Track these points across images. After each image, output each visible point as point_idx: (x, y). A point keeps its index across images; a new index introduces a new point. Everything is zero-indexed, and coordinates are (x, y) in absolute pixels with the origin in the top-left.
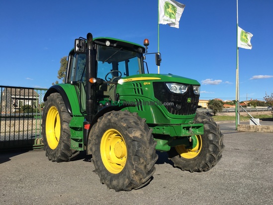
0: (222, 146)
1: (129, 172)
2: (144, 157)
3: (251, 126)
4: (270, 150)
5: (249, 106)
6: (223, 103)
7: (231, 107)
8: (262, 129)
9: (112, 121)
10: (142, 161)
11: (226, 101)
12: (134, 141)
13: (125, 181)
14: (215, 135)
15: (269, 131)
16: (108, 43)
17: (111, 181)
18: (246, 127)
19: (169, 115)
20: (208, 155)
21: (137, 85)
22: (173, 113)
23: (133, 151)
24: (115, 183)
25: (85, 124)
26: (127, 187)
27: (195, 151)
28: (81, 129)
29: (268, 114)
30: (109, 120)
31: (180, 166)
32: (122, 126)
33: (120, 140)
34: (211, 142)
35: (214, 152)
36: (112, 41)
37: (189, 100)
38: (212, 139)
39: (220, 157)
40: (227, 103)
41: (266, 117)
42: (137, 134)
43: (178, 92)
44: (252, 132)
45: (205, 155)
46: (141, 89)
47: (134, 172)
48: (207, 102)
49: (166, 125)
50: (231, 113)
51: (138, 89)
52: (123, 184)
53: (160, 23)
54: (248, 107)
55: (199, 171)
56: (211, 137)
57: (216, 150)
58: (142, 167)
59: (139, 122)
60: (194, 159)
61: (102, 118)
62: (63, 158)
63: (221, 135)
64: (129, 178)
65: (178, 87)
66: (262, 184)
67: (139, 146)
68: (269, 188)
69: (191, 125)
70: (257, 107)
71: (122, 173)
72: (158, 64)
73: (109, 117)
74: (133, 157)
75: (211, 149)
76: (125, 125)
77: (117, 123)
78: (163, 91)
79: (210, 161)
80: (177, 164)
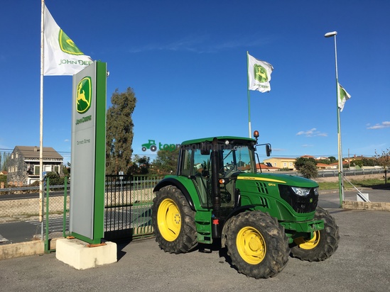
0: (338, 238)
1: (270, 263)
2: (282, 251)
3: (359, 203)
4: (382, 236)
5: (352, 165)
6: (316, 162)
7: (327, 167)
8: (372, 207)
9: (250, 220)
10: (280, 254)
11: (319, 158)
12: (273, 238)
13: (266, 270)
14: (332, 228)
15: (380, 208)
16: (227, 142)
17: (251, 270)
18: (352, 204)
19: (295, 214)
20: (326, 246)
21: (261, 185)
22: (299, 212)
23: (273, 246)
24: (255, 272)
25: (213, 219)
26: (268, 275)
27: (312, 242)
28: (207, 224)
29: (380, 178)
30: (247, 219)
31: (299, 257)
32: (261, 225)
33: (254, 236)
34: (329, 234)
35: (332, 243)
36: (230, 140)
37: (311, 201)
38: (329, 231)
39: (336, 248)
40: (321, 161)
41: (377, 183)
42: (274, 232)
43: (302, 194)
44: (361, 211)
45: (324, 247)
46: (266, 189)
47: (274, 262)
48: (294, 160)
49: (292, 222)
50: (328, 178)
51: (262, 189)
52: (264, 273)
53: (250, 89)
54: (352, 168)
55: (318, 261)
56: (328, 230)
57: (334, 241)
58: (280, 259)
59: (274, 222)
60: (313, 250)
61: (238, 217)
62: (183, 250)
63: (337, 227)
64: (270, 267)
65: (303, 191)
66: (375, 271)
67: (278, 242)
68: (381, 274)
69: (315, 222)
70: (364, 168)
71: (261, 263)
72: (268, 155)
73: (246, 217)
74: (273, 251)
75: (329, 241)
76: (264, 225)
77: (256, 222)
78: (289, 192)
79: (329, 252)
80: (295, 254)
